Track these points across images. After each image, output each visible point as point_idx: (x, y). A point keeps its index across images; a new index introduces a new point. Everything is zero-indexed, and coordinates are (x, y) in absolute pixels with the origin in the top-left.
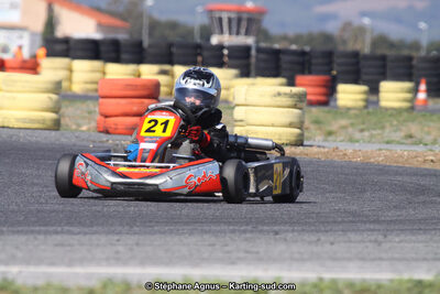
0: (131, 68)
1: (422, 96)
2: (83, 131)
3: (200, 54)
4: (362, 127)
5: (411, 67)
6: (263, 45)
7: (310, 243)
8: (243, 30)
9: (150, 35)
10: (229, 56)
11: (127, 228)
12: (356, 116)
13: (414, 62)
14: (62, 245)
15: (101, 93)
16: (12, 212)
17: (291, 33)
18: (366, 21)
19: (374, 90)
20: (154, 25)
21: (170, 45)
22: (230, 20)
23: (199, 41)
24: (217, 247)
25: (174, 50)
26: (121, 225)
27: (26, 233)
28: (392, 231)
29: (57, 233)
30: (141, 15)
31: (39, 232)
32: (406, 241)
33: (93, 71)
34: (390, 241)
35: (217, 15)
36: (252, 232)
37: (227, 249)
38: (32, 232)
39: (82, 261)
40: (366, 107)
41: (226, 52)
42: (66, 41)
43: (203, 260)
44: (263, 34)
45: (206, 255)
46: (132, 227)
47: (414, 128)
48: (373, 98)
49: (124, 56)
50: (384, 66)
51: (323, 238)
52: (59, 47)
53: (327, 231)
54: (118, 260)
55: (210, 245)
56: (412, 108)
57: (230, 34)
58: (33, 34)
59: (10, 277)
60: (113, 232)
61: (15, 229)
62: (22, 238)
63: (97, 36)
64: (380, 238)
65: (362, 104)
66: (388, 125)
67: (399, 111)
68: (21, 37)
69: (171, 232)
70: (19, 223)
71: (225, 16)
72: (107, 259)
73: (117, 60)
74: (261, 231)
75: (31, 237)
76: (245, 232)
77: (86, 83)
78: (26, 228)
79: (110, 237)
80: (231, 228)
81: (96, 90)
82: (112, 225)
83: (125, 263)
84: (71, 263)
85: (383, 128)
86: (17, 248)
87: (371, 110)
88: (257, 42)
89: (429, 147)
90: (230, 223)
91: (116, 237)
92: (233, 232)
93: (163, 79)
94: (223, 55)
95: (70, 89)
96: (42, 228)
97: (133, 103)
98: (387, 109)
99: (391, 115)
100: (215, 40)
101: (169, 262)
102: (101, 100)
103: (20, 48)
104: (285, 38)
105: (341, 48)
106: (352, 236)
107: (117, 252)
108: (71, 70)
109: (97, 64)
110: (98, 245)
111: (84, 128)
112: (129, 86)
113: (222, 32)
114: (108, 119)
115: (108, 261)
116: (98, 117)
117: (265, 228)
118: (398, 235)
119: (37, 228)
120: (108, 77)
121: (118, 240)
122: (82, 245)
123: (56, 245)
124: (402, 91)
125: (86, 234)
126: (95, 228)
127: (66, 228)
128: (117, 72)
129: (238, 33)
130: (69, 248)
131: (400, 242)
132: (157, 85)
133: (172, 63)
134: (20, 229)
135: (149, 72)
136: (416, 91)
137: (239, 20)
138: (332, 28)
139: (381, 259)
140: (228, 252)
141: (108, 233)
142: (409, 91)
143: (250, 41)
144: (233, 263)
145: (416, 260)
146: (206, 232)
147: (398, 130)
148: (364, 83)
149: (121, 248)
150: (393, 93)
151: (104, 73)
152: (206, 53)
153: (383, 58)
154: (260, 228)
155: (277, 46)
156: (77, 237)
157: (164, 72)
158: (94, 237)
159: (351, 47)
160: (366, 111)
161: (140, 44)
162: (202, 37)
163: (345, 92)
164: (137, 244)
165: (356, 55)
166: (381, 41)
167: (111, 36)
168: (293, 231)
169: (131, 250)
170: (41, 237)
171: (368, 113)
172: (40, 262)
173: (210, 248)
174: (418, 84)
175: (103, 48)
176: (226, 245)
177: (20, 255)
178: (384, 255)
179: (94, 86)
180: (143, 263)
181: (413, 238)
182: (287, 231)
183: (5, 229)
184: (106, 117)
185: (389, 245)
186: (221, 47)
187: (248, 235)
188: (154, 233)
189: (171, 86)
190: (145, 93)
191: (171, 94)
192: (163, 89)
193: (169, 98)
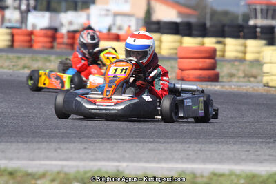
0: (198, 40)
3: (241, 31)
9: (211, 19)
10: (261, 32)
11: (194, 139)
14: (154, 150)
15: (179, 55)
16: (123, 129)
20: (214, 13)
21: (224, 26)
22: (262, 10)
23: (240, 22)
24: (251, 152)
25: (226, 29)
26: (191, 138)
27: (131, 142)
29: (150, 142)
30: (205, 7)
31: (140, 142)
33: (175, 42)
35: (253, 7)
36: (273, 143)
37: (257, 153)
38: (135, 141)
39: (166, 160)
41: (258, 30)
42: (158, 23)
43: (243, 160)
45: (244, 157)
46: (197, 139)
49: (194, 33)
52: (154, 27)
54: (188, 159)
55: (247, 151)
57: (262, 18)
58: (137, 19)
59: (121, 169)
60: (186, 142)
61: (124, 140)
62: (129, 145)
63: (178, 20)
68: (130, 21)
69: (222, 142)
70: (128, 136)
71: (258, 8)
72: (182, 159)
73: (190, 35)
75: (135, 145)
76: (269, 143)
77: (171, 49)
78: (131, 139)
79: (184, 145)
80: (260, 140)
81: (176, 54)
82: (184, 138)
83: (193, 161)
84: (159, 161)
86: (125, 151)
90: (259, 137)
91: (188, 145)
92: (262, 142)
93: (218, 47)
94: (256, 32)
95: (160, 53)
96: (142, 139)
97: (199, 62)
100: (252, 23)
101: (221, 161)
102: (179, 60)
103: (130, 27)
107: (188, 155)
108: (161, 41)
109: (177, 37)
110: (176, 150)
112: (197, 51)
113: (256, 17)
114: (184, 72)
115: (183, 160)
116: (177, 70)
119: (138, 139)
120: (184, 45)
121: (189, 147)
122: (166, 150)
123: (150, 150)
125: (168, 143)
126: (174, 140)
127: (156, 139)
128: (190, 42)
129: (266, 18)
130: (157, 152)
132: (214, 51)
133: (224, 36)
134: (127, 139)
135: (209, 42)
137: (268, 10)
140: (258, 155)
141: (182, 143)
144: (261, 162)
146: (244, 143)
149: (191, 152)
151: (181, 43)
152: (245, 30)
156: (163, 145)
157: (219, 43)
158: (173, 145)
161: (204, 25)
162: (243, 20)
164: (201, 150)
167: (186, 20)
169: (197, 153)
170: (141, 145)
172: (140, 160)
173: (247, 153)
175: (181, 28)
176: (257, 151)
177: (127, 156)
179: (175, 51)
180: (204, 161)
183: (118, 139)
184: (182, 70)
186: (255, 27)
187: (271, 145)
188: (211, 143)
189: (224, 51)
190: (207, 55)
191: (223, 56)
192: (218, 53)
193: (222, 59)
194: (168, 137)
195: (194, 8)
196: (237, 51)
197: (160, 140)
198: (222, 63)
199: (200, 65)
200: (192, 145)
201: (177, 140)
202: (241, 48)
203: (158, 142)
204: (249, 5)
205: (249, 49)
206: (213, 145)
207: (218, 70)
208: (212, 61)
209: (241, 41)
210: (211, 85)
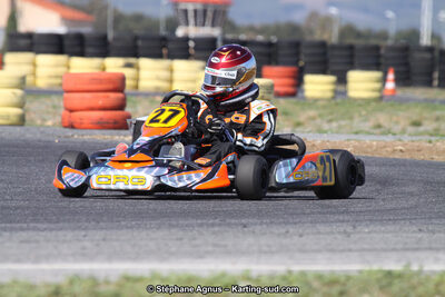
0: (96, 62)
1: (390, 85)
2: (48, 127)
3: (165, 46)
4: (330, 117)
5: (379, 56)
6: (229, 36)
7: (279, 235)
8: (209, 21)
9: (115, 28)
10: (195, 48)
11: (93, 223)
12: (324, 107)
13: (382, 51)
14: (27, 241)
15: (66, 87)
17: (257, 22)
18: (333, 11)
19: (342, 80)
20: (118, 18)
21: (136, 38)
22: (195, 11)
23: (163, 32)
24: (185, 241)
25: (140, 43)
26: (87, 220)
28: (361, 221)
29: (22, 229)
31: (5, 229)
32: (375, 232)
33: (57, 66)
34: (359, 232)
35: (182, 6)
36: (220, 225)
37: (197, 242)
39: (48, 258)
40: (334, 98)
41: (191, 44)
42: (30, 35)
44: (229, 26)
45: (173, 249)
46: (98, 223)
47: (383, 118)
48: (341, 88)
49: (89, 50)
50: (352, 56)
51: (291, 230)
52: (23, 42)
53: (295, 223)
54: (84, 256)
55: (177, 239)
56: (381, 98)
57: (196, 25)
60: (81, 228)
63: (61, 29)
64: (349, 229)
65: (329, 94)
66: (356, 115)
67: (367, 101)
69: (139, 226)
71: (190, 7)
72: (74, 255)
73: (82, 54)
74: (229, 225)
76: (213, 225)
77: (51, 77)
79: (76, 232)
80: (199, 221)
81: (61, 85)
82: (78, 221)
83: (91, 258)
84: (37, 260)
85: (351, 118)
87: (339, 100)
88: (224, 33)
89: (398, 136)
91: (83, 233)
92: (201, 225)
93: (128, 73)
94: (188, 47)
95: (35, 84)
96: (8, 225)
97: (99, 97)
98: (355, 100)
99: (360, 105)
100: (180, 32)
101: (137, 258)
102: (66, 95)
104: (251, 29)
105: (308, 38)
106: (322, 228)
107: (84, 248)
108: (34, 65)
109: (61, 58)
110: (64, 241)
111: (49, 123)
112: (94, 79)
113: (187, 24)
114: (73, 114)
115: (75, 257)
116: (62, 111)
117: (233, 221)
118: (367, 225)
119: (2, 225)
120: (73, 71)
121: (85, 236)
122: (48, 241)
123: (22, 242)
124: (371, 81)
125: (51, 230)
126: (61, 225)
127: (32, 225)
128: (82, 66)
129: (204, 25)
130: (35, 245)
131: (369, 232)
132: (123, 79)
133: (137, 55)
135: (114, 65)
136: (384, 80)
137: (205, 12)
138: (299, 18)
139: (350, 250)
140: (196, 246)
141: (74, 229)
142: (378, 81)
143: (216, 32)
144: (201, 257)
145: (385, 250)
146: (173, 226)
147: (366, 120)
148: (332, 73)
149: (87, 244)
150: (362, 83)
151: (68, 67)
152: (171, 45)
153: (351, 48)
154: (228, 221)
155: (243, 37)
156: (44, 233)
157: (129, 65)
158: (60, 233)
159: (318, 36)
160: (333, 102)
161: (104, 38)
162: (167, 29)
163: (312, 83)
164: (104, 240)
165: (323, 45)
166: (348, 30)
167: (75, 30)
168: (261, 224)
169: (97, 245)
170: (7, 234)
171: (337, 104)
172: (5, 259)
173: (178, 242)
174: (386, 74)
175: (67, 43)
176: (194, 239)
178: (352, 246)
179: (59, 81)
180: (110, 258)
181: (383, 229)
182: (256, 224)
184: (71, 111)
185: (358, 236)
186: (186, 39)
187: (216, 229)
188: (120, 228)
189: (137, 79)
190: (111, 86)
191: (137, 87)
192: (129, 83)
193: (134, 91)
194: (50, 222)
195: (87, 10)
196: (158, 79)
197: (39, 225)
198: (134, 99)
199: (100, 103)
200: (90, 233)
201: (66, 225)
202: (165, 74)
203: (35, 229)
204: (176, 4)
205: (177, 75)
206: (124, 231)
207: (128, 109)
208: (120, 95)
209: (164, 63)
210: (120, 135)
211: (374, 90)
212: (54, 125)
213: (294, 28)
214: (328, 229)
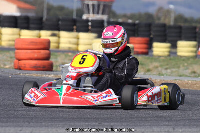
0: (36, 33)
2: (7, 68)
3: (75, 25)
4: (167, 67)
5: (196, 33)
6: (112, 20)
8: (101, 12)
9: (48, 13)
10: (91, 26)
11: (26, 123)
12: (164, 61)
13: (198, 30)
17: (129, 13)
18: (172, 7)
19: (174, 46)
20: (50, 9)
21: (59, 20)
22: (94, 5)
23: (75, 17)
25: (60, 23)
26: (24, 122)
28: (178, 125)
30: (43, 3)
32: (185, 131)
33: (14, 35)
34: (177, 131)
35: (86, 2)
40: (169, 56)
41: (90, 24)
44: (112, 14)
46: (30, 123)
47: (197, 68)
48: (174, 50)
49: (32, 26)
50: (181, 32)
51: (138, 129)
53: (141, 126)
56: (196, 57)
57: (94, 13)
60: (19, 126)
63: (18, 14)
64: (171, 129)
65: (167, 54)
66: (182, 66)
67: (188, 58)
69: (52, 126)
71: (91, 3)
73: (28, 28)
76: (94, 126)
77: (10, 41)
79: (16, 128)
80: (87, 123)
81: (14, 45)
82: (18, 122)
85: (179, 67)
87: (172, 57)
88: (109, 18)
91: (20, 128)
93: (53, 39)
94: (88, 26)
97: (35, 53)
98: (181, 57)
99: (184, 60)
100: (85, 17)
102: (17, 51)
104: (125, 16)
105: (157, 22)
106: (155, 128)
108: (1, 34)
109: (16, 30)
111: (7, 67)
112: (33, 42)
113: (89, 13)
114: (20, 62)
116: (15, 60)
117: (106, 124)
118: (181, 128)
120: (22, 37)
121: (21, 130)
124: (190, 46)
125: (3, 126)
126: (9, 123)
128: (27, 35)
129: (98, 13)
132: (49, 42)
133: (59, 30)
135: (45, 34)
136: (198, 46)
137: (99, 6)
138: (152, 10)
141: (16, 126)
142: (195, 47)
143: (105, 18)
147: (188, 68)
148: (169, 42)
150: (185, 48)
151: (20, 35)
152: (78, 24)
153: (181, 28)
154: (103, 123)
157: (54, 35)
158: (7, 128)
159: (162, 21)
160: (169, 58)
161: (42, 19)
162: (77, 16)
163: (157, 47)
165: (164, 26)
166: (180, 18)
167: (25, 14)
171: (171, 59)
174: (199, 43)
175: (19, 21)
179: (13, 43)
181: (190, 130)
184: (20, 60)
186: (88, 21)
188: (42, 126)
189: (59, 43)
190: (42, 47)
191: (58, 47)
192: (53, 46)
193: (57, 50)
194: (3, 122)
196: (70, 43)
198: (56, 54)
199: (36, 56)
200: (24, 128)
201: (11, 124)
202: (75, 40)
204: (83, 1)
205: (81, 41)
207: (52, 60)
208: (47, 52)
209: (74, 34)
210: (46, 74)
211: (192, 52)
212: (9, 68)
213: (150, 16)
214: (159, 129)
